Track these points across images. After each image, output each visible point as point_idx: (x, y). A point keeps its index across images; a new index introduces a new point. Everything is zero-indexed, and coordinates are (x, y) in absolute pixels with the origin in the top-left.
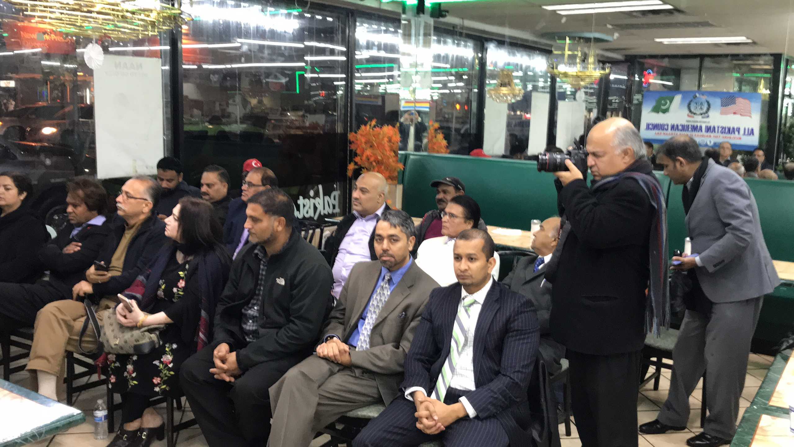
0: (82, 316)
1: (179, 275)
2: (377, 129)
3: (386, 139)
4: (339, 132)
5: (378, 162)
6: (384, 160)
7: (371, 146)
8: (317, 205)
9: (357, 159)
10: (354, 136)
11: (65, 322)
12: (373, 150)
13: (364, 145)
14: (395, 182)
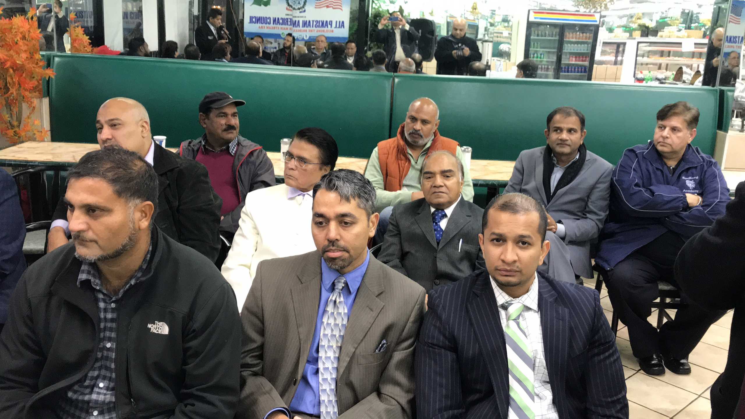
3: (20, 35)
5: (17, 67)
6: (26, 66)
14: (37, 94)
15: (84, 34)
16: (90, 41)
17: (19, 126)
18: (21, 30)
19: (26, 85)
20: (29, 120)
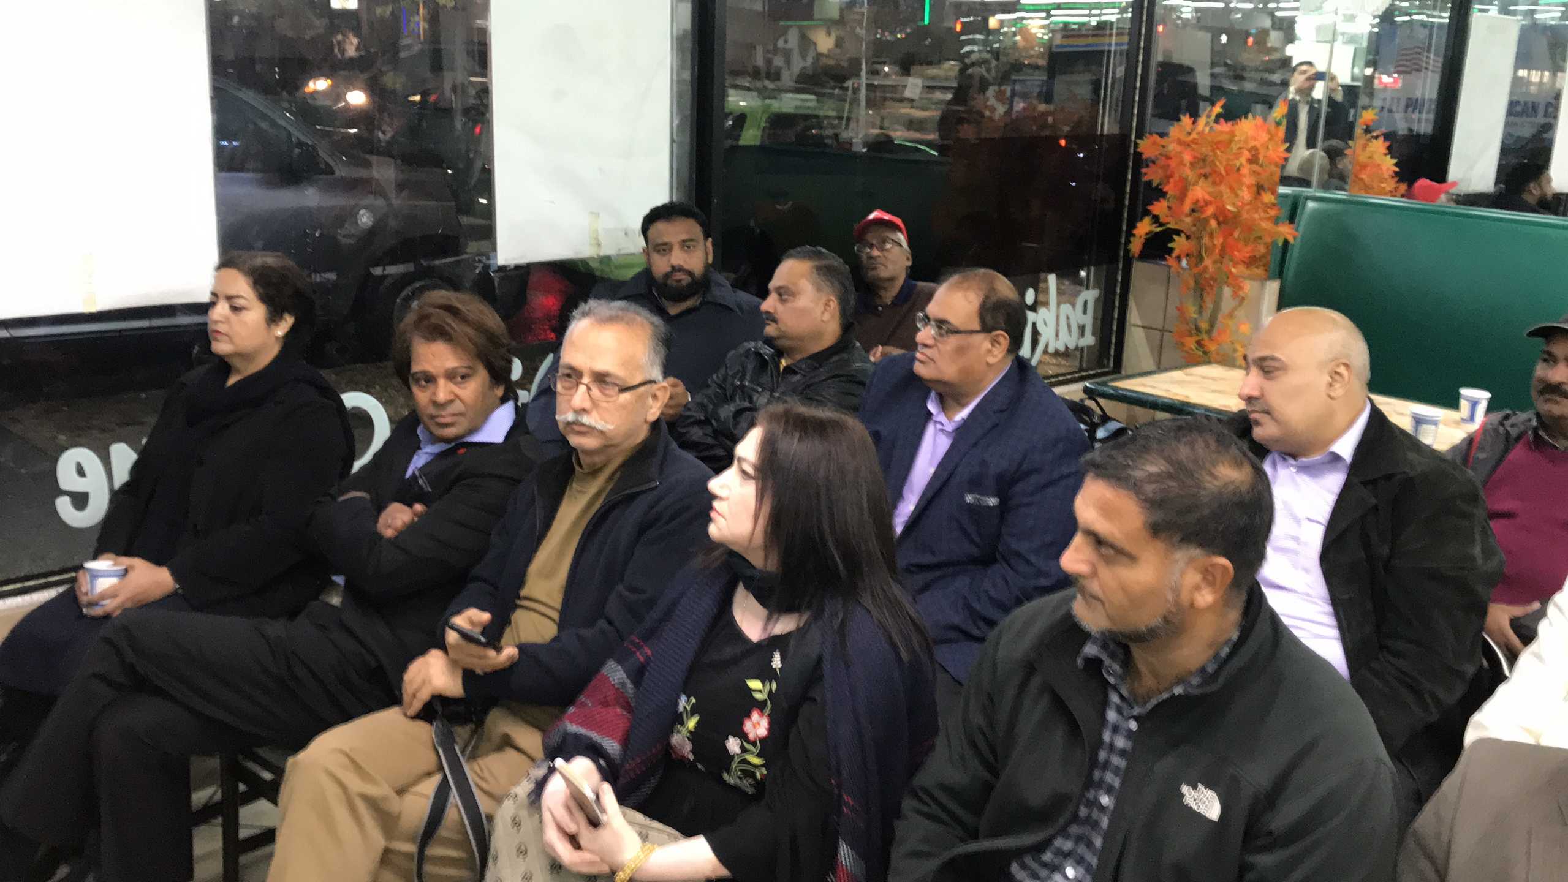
0: (429, 774)
1: (749, 690)
2: (1225, 127)
3: (1247, 154)
4: (1105, 132)
5: (1226, 217)
6: (1245, 216)
7: (1205, 176)
8: (1041, 328)
9: (1159, 208)
10: (1154, 143)
11: (373, 804)
12: (1214, 183)
13: (1189, 173)
14: (1260, 271)
15: (1386, 154)
16: (1397, 169)
17: (1209, 332)
18: (1252, 143)
19: (1236, 253)
20: (1230, 323)
